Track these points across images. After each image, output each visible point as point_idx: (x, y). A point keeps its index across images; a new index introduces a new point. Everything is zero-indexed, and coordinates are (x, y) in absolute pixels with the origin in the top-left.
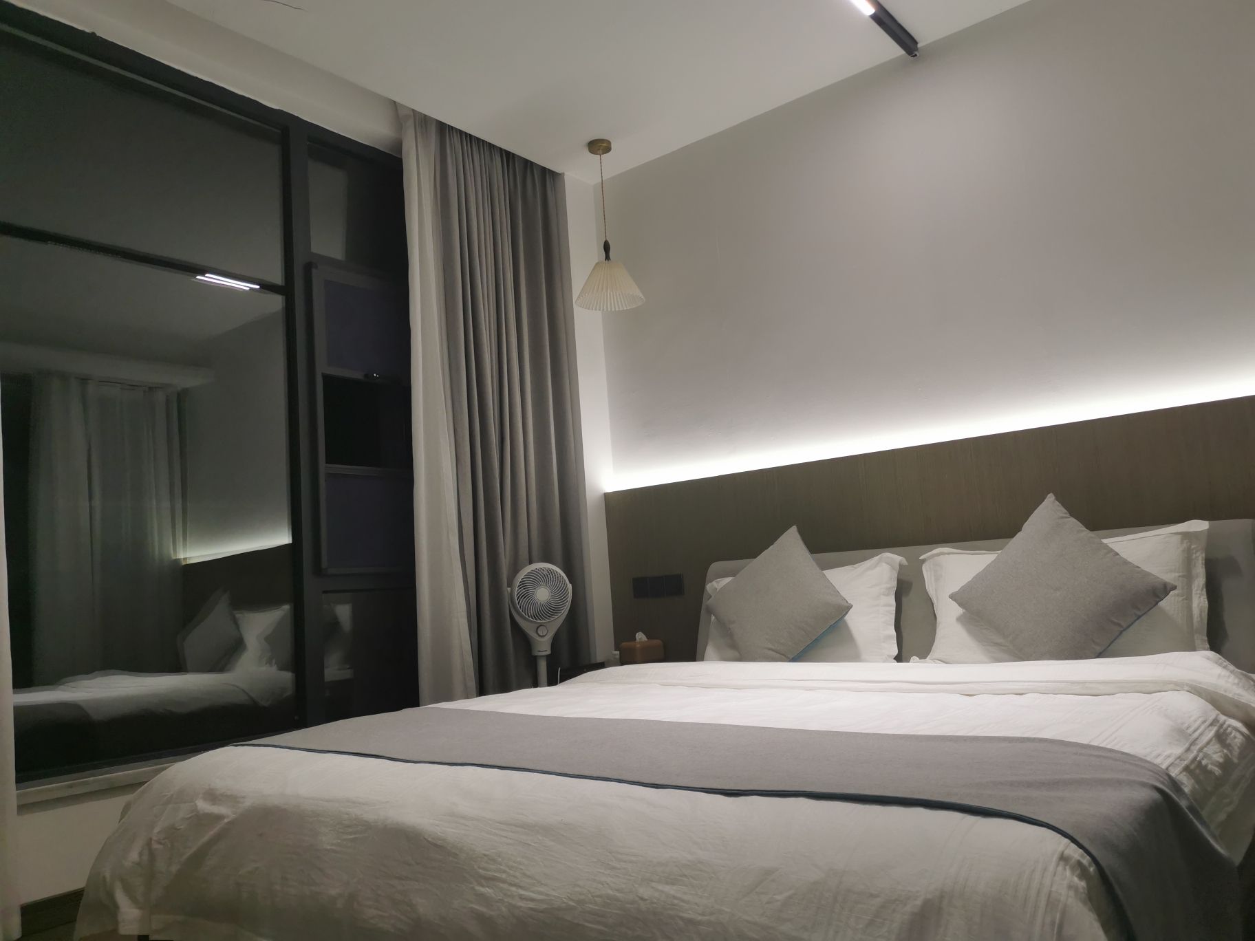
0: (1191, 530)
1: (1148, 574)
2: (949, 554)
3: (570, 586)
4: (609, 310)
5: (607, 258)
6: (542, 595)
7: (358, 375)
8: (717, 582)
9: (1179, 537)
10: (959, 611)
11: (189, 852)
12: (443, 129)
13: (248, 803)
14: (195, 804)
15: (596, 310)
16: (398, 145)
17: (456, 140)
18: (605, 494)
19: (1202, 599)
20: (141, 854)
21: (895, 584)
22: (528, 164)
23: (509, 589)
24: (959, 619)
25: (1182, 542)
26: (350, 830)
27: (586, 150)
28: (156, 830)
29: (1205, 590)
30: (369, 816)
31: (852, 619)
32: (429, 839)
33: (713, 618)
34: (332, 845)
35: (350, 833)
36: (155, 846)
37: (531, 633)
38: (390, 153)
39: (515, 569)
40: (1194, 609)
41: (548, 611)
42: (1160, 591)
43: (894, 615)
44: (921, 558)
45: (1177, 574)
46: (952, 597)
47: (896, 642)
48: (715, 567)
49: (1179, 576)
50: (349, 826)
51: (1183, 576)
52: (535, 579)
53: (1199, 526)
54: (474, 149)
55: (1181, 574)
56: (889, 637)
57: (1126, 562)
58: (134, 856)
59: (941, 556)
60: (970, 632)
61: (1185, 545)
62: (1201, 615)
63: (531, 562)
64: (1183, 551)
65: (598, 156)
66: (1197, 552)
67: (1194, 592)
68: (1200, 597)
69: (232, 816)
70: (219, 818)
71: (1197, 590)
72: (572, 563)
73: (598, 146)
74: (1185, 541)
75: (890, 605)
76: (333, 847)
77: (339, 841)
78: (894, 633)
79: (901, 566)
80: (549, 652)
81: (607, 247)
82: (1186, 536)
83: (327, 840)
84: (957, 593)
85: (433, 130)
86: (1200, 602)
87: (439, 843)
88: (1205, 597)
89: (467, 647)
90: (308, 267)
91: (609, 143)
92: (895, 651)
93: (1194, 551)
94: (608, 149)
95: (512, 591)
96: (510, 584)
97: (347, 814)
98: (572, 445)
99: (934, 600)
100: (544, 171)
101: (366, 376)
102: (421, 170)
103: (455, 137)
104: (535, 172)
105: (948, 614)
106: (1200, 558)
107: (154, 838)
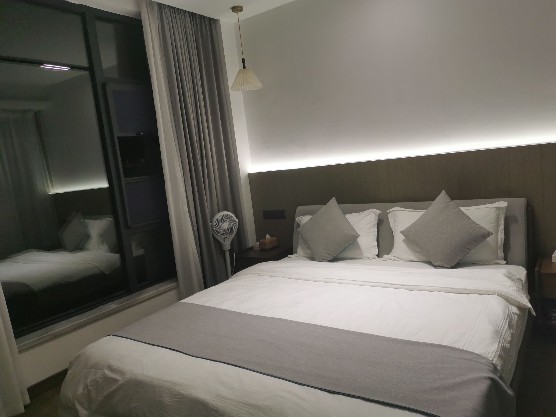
0: (500, 206)
1: (481, 228)
2: (400, 210)
3: (237, 220)
4: (246, 90)
5: (244, 67)
6: (226, 225)
7: (133, 135)
8: (301, 218)
9: (495, 208)
10: (403, 238)
11: (106, 393)
12: (161, 6)
13: (128, 376)
14: (104, 372)
15: (240, 90)
16: (140, 14)
17: (167, 10)
18: (248, 174)
19: (502, 234)
20: (83, 390)
21: (377, 222)
22: (202, 17)
23: (211, 223)
24: (403, 241)
25: (496, 211)
26: (176, 397)
27: (231, 10)
28: (89, 381)
29: (504, 230)
30: (184, 392)
31: (359, 240)
32: (211, 407)
33: (300, 235)
34: (169, 402)
35: (177, 398)
36: (90, 388)
37: (222, 241)
38: (135, 17)
39: (213, 215)
40: (499, 239)
41: (228, 232)
42: (486, 235)
43: (376, 236)
44: (388, 211)
45: (493, 225)
46: (401, 232)
47: (377, 248)
48: (300, 209)
49: (494, 226)
50: (176, 395)
51: (495, 226)
52: (222, 219)
53: (503, 204)
54: (176, 14)
55: (494, 225)
56: (375, 246)
57: (474, 222)
58: (80, 390)
59: (397, 212)
60: (408, 246)
61: (497, 212)
62: (501, 241)
63: (219, 212)
64: (496, 215)
65: (237, 13)
66: (502, 214)
67: (499, 232)
68: (501, 234)
69: (123, 381)
70: (116, 381)
71: (500, 231)
72: (237, 211)
73: (236, 9)
74: (497, 210)
75: (374, 232)
76: (170, 403)
77: (172, 401)
78: (376, 244)
79: (379, 214)
80: (230, 248)
81: (244, 61)
82: (498, 208)
83: (167, 400)
84: (403, 231)
85: (156, 7)
86: (501, 236)
87: (216, 409)
88: (504, 233)
89: (196, 252)
90: (104, 85)
91: (242, 7)
92: (377, 253)
93: (501, 214)
94: (241, 10)
95: (212, 224)
96: (211, 222)
97: (174, 389)
98: (233, 154)
99: (393, 230)
100: (210, 19)
101: (137, 134)
102: (151, 26)
103: (167, 9)
104: (206, 20)
105: (399, 239)
106: (503, 217)
107: (89, 384)
